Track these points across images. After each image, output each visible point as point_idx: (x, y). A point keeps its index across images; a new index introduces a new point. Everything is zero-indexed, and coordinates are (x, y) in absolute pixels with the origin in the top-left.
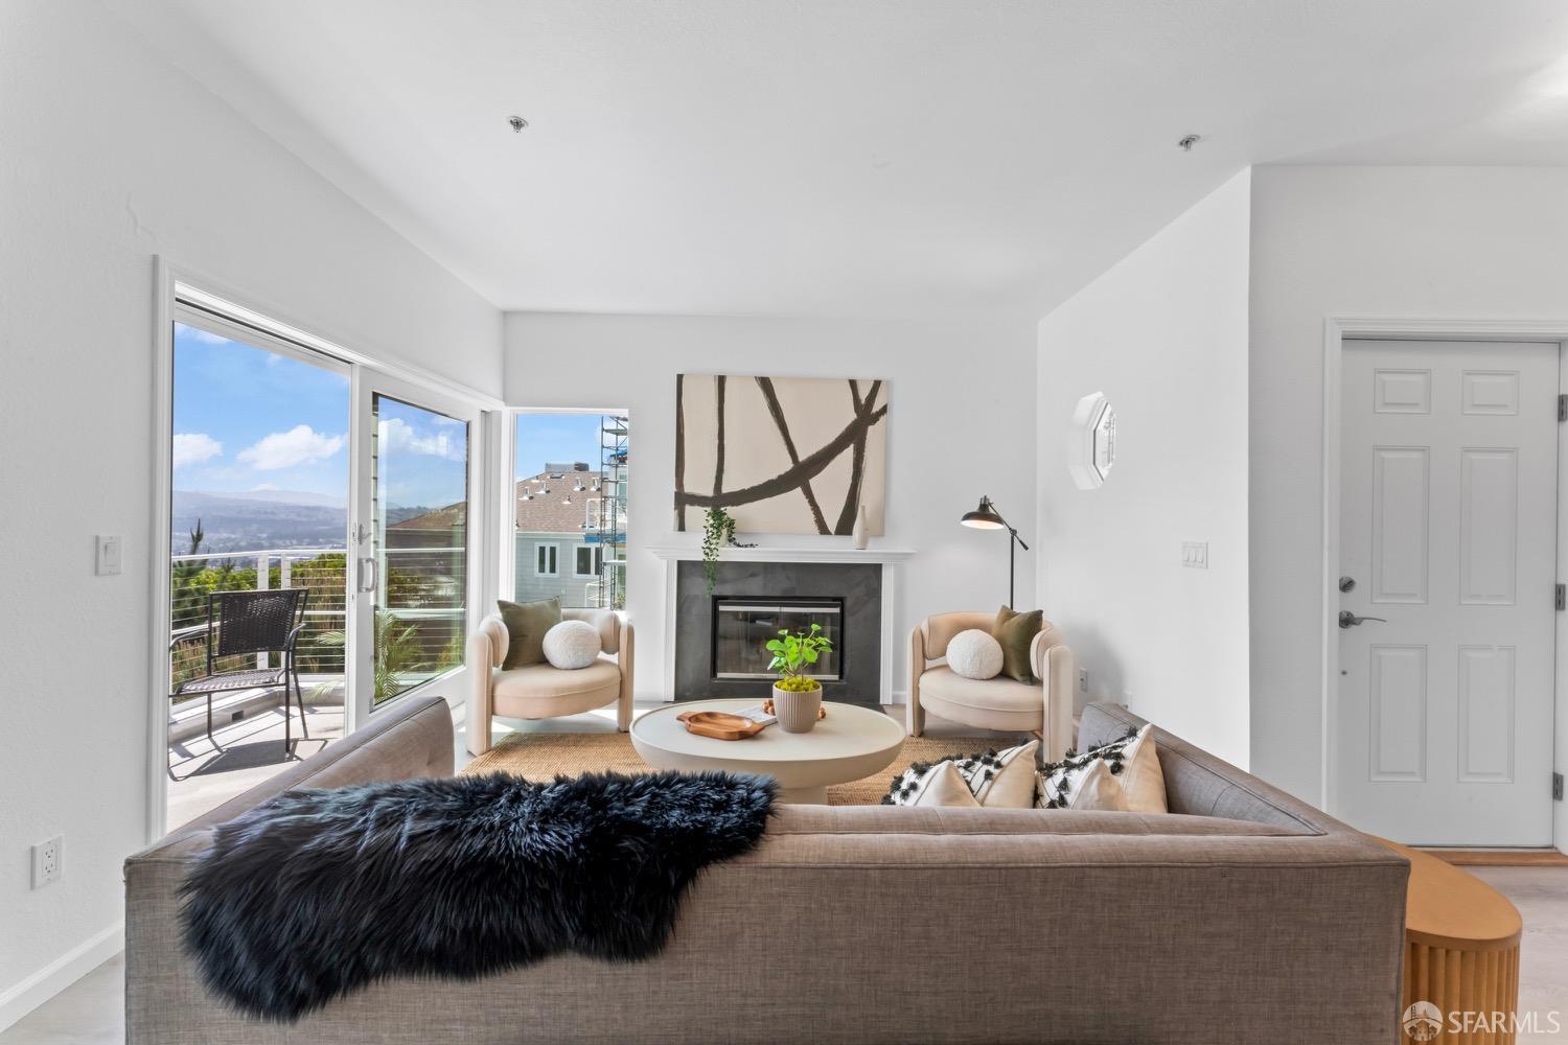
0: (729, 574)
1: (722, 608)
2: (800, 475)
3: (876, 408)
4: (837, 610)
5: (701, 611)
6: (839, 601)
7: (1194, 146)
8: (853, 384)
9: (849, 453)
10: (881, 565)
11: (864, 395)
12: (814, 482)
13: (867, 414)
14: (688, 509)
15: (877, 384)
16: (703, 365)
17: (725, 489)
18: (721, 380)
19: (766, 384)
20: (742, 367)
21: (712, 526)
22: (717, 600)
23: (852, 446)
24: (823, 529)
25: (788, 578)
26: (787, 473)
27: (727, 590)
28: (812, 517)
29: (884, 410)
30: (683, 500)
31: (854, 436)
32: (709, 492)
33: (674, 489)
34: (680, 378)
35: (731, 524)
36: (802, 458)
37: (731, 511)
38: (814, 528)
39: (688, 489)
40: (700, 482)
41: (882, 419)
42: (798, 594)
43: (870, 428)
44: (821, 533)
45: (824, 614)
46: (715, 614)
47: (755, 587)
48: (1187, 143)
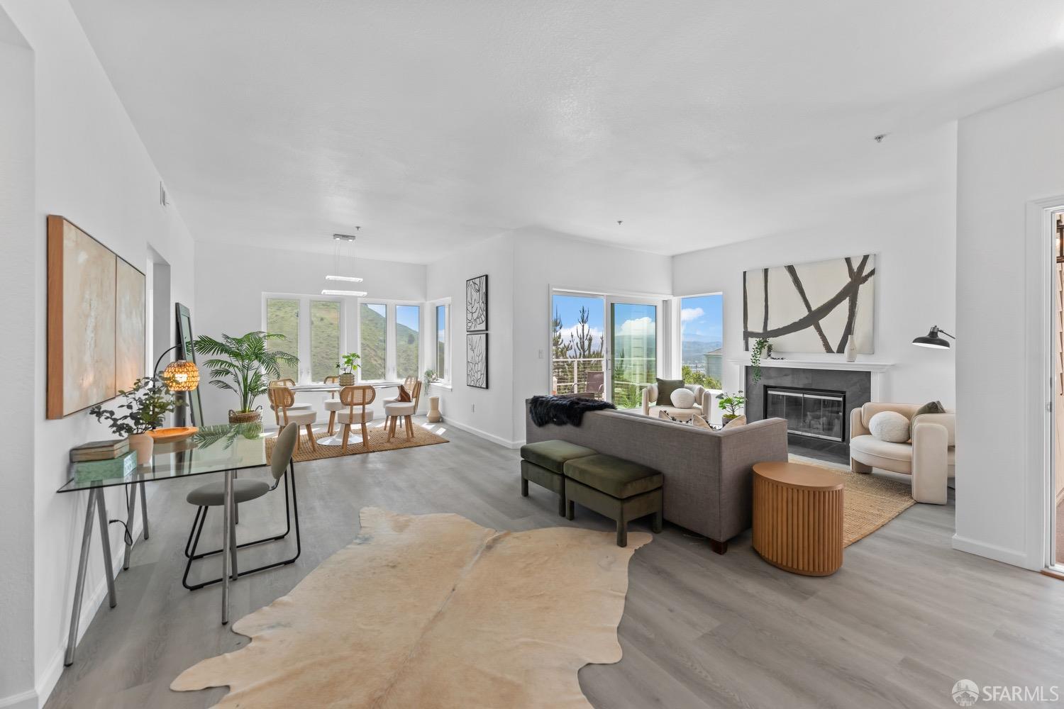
0: (773, 374)
1: (769, 392)
2: (813, 318)
3: (866, 272)
4: (841, 399)
5: (758, 392)
6: (843, 394)
7: (883, 140)
8: (848, 260)
9: (846, 303)
10: (870, 372)
11: (855, 266)
12: (821, 322)
13: (858, 278)
14: (750, 339)
15: (866, 258)
16: (755, 265)
17: (769, 329)
18: (766, 271)
19: (791, 269)
20: (777, 261)
21: (757, 348)
22: (766, 388)
23: (848, 298)
24: (829, 350)
25: (807, 378)
26: (804, 318)
27: (771, 383)
28: (821, 343)
29: (872, 273)
30: (747, 335)
31: (850, 292)
32: (761, 331)
33: (743, 330)
34: (745, 273)
35: (770, 348)
36: (813, 308)
37: (771, 340)
38: (823, 349)
39: (750, 329)
40: (756, 326)
41: (870, 279)
42: (813, 387)
43: (861, 286)
44: (827, 352)
45: (833, 400)
46: (766, 395)
47: (787, 382)
48: (879, 138)
